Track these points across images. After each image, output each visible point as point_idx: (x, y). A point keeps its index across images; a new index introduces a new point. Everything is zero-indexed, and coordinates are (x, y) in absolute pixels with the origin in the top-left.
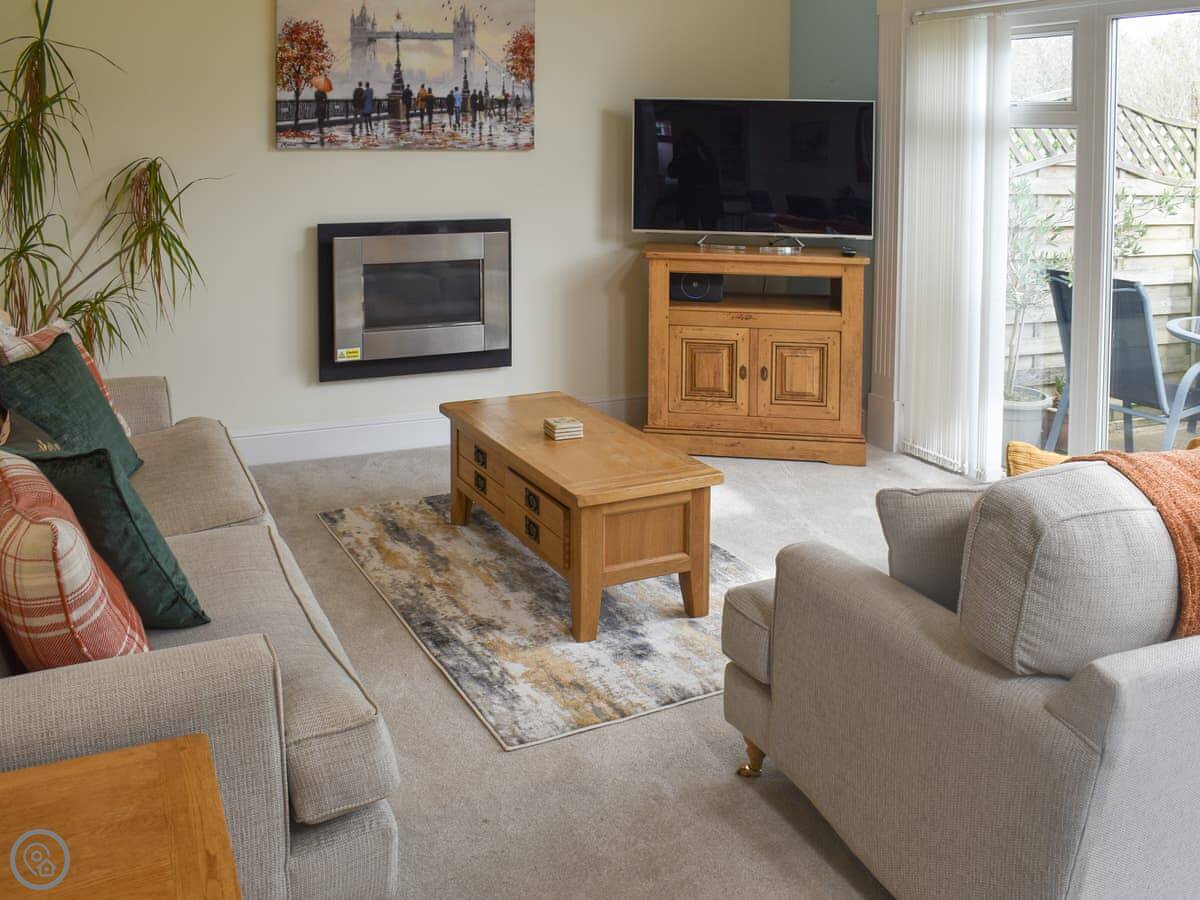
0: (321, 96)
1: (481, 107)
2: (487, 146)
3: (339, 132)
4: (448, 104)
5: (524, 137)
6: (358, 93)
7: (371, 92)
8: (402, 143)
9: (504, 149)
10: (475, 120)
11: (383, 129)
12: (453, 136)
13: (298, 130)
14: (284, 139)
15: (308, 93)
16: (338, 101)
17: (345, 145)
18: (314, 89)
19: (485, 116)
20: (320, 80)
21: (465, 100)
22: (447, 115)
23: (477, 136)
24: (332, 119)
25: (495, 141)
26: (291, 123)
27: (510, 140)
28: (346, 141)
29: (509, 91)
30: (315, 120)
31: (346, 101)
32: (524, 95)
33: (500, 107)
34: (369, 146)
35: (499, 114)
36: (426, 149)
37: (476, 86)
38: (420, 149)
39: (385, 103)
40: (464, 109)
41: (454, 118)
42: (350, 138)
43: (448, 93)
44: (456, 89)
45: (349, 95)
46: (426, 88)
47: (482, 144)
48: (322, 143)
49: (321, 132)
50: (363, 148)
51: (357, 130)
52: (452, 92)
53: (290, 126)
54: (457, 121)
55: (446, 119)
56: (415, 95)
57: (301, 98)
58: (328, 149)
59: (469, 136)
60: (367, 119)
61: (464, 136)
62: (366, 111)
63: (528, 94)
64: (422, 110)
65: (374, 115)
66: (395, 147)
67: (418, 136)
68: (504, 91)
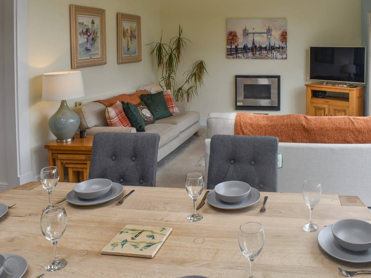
0: (236, 47)
1: (273, 49)
2: (275, 58)
3: (240, 55)
4: (265, 48)
5: (284, 56)
6: (244, 46)
7: (247, 46)
8: (255, 57)
9: (279, 59)
10: (272, 52)
11: (250, 54)
12: (266, 56)
13: (231, 54)
14: (228, 57)
15: (233, 47)
16: (240, 48)
17: (241, 58)
18: (235, 46)
19: (274, 51)
20: (236, 44)
21: (269, 48)
22: (265, 51)
23: (272, 56)
24: (239, 52)
25: (277, 57)
26: (230, 53)
27: (281, 57)
28: (242, 57)
29: (280, 45)
30: (235, 52)
31: (242, 48)
32: (284, 46)
33: (278, 49)
34: (247, 58)
35: (278, 51)
36: (260, 59)
37: (272, 44)
38: (259, 59)
39: (251, 49)
40: (269, 50)
41: (267, 51)
42: (243, 56)
43: (265, 46)
44: (267, 45)
45: (242, 47)
46: (260, 45)
47: (274, 58)
48: (237, 57)
49: (236, 55)
50: (246, 59)
51: (244, 55)
52: (266, 46)
53: (230, 54)
54: (268, 52)
55: (265, 52)
56: (257, 46)
57: (232, 47)
58: (238, 59)
59: (270, 56)
60: (246, 52)
61: (269, 56)
62: (246, 50)
63: (285, 46)
64: (259, 50)
65: (248, 51)
66: (253, 58)
67: (258, 56)
68: (279, 45)
